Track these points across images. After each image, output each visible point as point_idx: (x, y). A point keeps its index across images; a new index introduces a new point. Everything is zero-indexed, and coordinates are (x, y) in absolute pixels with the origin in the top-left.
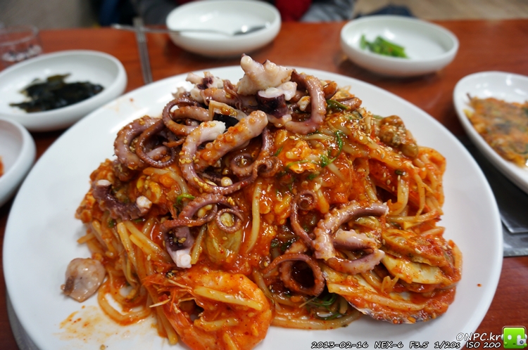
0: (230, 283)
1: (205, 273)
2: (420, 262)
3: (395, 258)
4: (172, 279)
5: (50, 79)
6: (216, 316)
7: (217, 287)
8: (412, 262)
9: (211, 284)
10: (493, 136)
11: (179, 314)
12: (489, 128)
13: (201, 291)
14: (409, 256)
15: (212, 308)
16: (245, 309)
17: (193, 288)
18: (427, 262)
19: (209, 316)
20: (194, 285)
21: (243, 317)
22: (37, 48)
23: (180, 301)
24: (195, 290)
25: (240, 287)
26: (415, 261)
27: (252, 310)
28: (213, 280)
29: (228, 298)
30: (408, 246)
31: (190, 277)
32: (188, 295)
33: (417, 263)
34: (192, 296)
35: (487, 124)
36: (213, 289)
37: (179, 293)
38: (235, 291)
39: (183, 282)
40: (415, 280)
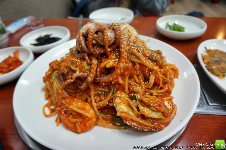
0: (82, 106)
1: (75, 101)
2: (152, 109)
3: (143, 106)
4: (63, 101)
5: (45, 36)
6: (75, 117)
7: (77, 106)
8: (149, 109)
9: (76, 105)
10: (211, 65)
11: (63, 114)
12: (211, 62)
13: (71, 107)
14: (148, 106)
15: (74, 114)
16: (85, 116)
17: (69, 105)
18: (155, 109)
19: (73, 117)
20: (69, 104)
21: (84, 119)
22: (42, 25)
23: (65, 109)
24: (70, 106)
25: (85, 108)
26: (150, 108)
27: (88, 117)
28: (77, 104)
29: (80, 111)
30: (148, 102)
31: (69, 101)
32: (67, 108)
33: (151, 109)
34: (68, 108)
35: (210, 60)
36: (76, 107)
37: (65, 106)
38: (83, 109)
39: (66, 102)
40: (149, 116)
